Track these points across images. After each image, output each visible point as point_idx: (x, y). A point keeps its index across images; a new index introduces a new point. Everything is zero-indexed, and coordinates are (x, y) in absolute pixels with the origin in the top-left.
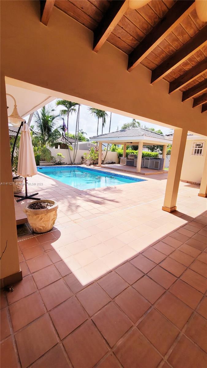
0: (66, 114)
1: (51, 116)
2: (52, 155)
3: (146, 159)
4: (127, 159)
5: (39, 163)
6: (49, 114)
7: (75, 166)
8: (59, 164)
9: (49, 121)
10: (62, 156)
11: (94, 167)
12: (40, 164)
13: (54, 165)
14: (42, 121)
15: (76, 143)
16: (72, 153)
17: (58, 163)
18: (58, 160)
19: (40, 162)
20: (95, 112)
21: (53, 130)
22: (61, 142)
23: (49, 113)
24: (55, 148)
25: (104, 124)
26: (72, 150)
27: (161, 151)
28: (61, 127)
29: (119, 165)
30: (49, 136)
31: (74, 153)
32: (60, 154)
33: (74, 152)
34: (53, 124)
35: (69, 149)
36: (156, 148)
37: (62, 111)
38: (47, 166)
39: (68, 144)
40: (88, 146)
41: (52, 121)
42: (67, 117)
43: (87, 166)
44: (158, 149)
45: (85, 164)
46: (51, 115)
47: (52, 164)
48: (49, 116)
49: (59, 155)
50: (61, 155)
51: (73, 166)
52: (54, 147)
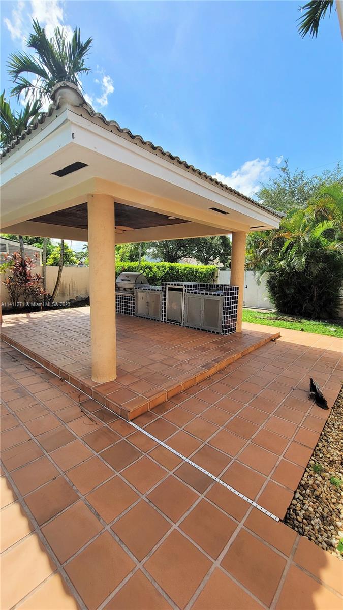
3: (170, 289)
27: (222, 264)
36: (212, 258)
44: (217, 260)
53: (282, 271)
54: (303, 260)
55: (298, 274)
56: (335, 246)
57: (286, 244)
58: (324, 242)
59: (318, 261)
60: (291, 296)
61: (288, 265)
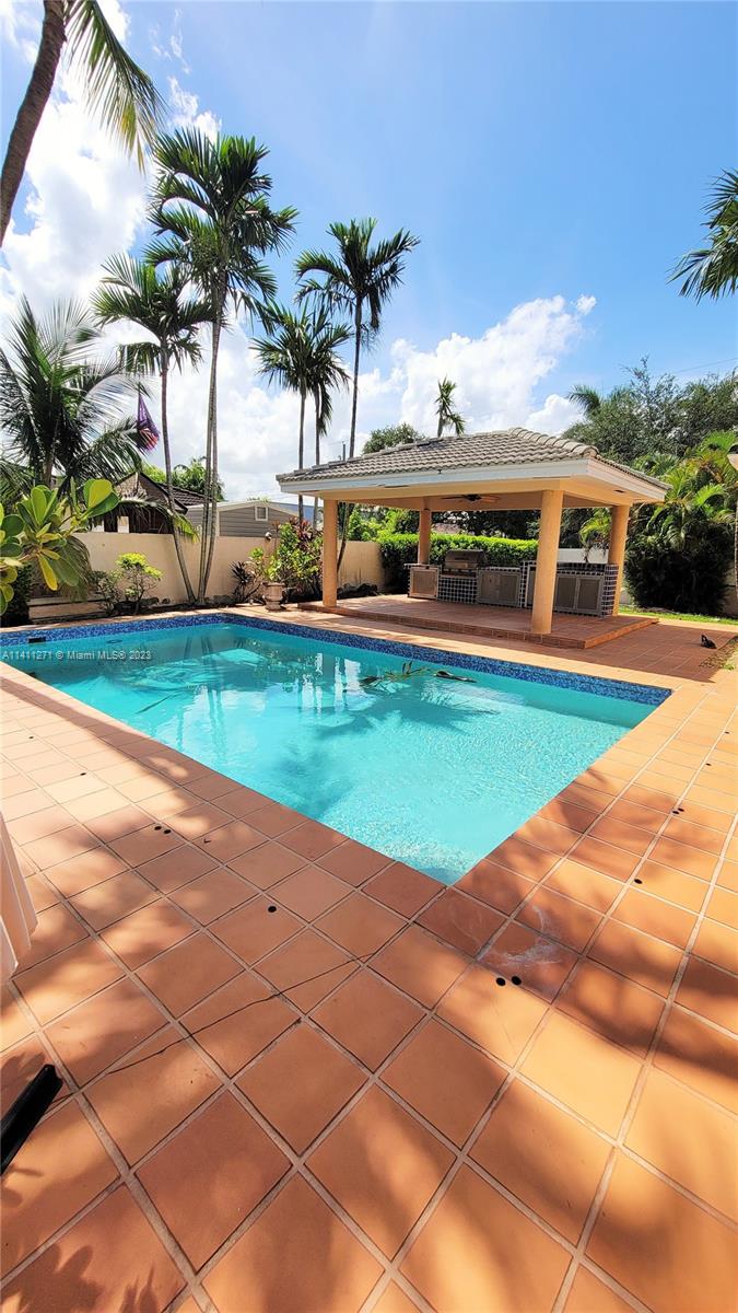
0: (152, 363)
1: (75, 371)
2: (95, 565)
4: (443, 573)
5: (28, 607)
6: (67, 358)
7: (214, 616)
8: (135, 606)
9: (67, 392)
10: (147, 570)
11: (305, 613)
12: (33, 613)
13: (109, 614)
14: (26, 393)
15: (210, 505)
16: (192, 550)
17: (127, 602)
18: (126, 589)
19: (33, 602)
20: (280, 367)
21: (89, 440)
22: (135, 499)
23: (64, 353)
24: (106, 530)
25: (326, 421)
26: (190, 536)
28: (127, 427)
29: (402, 598)
30: (76, 469)
31: (203, 551)
32: (134, 558)
33: (204, 545)
34: (90, 412)
35: (177, 532)
37: (132, 349)
38: (73, 625)
39: (169, 511)
40: (257, 519)
41: (84, 394)
42: (160, 379)
43: (270, 610)
45: (261, 601)
46: (74, 364)
47: (94, 607)
48: (66, 367)
49: (130, 565)
50: (142, 564)
51: (206, 616)
52: (101, 528)
53: (650, 549)
54: (683, 535)
55: (673, 553)
56: (723, 516)
57: (657, 512)
58: (709, 510)
59: (699, 537)
60: (660, 585)
61: (661, 541)
